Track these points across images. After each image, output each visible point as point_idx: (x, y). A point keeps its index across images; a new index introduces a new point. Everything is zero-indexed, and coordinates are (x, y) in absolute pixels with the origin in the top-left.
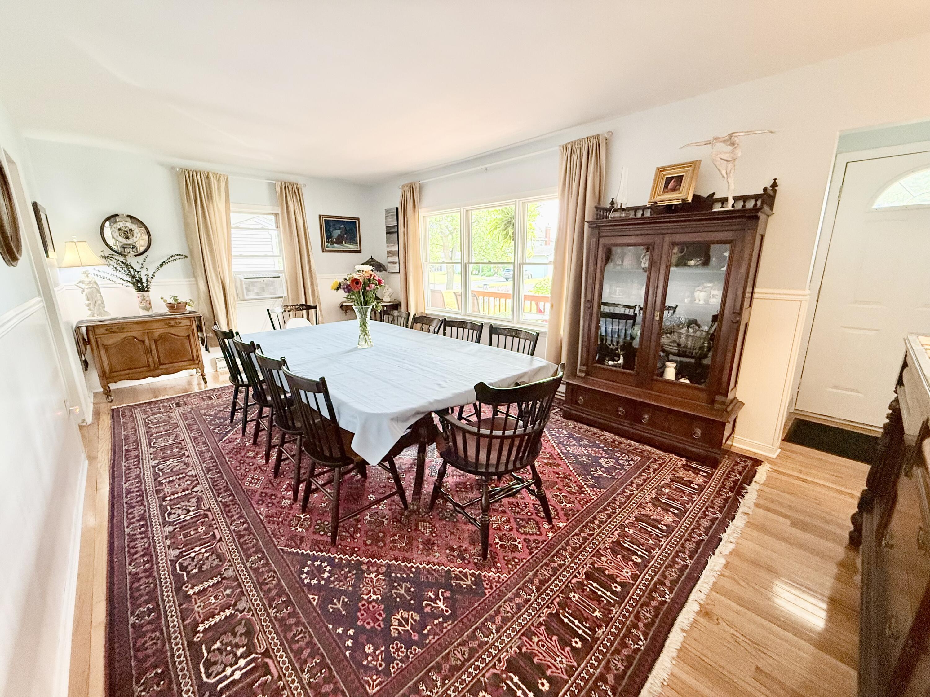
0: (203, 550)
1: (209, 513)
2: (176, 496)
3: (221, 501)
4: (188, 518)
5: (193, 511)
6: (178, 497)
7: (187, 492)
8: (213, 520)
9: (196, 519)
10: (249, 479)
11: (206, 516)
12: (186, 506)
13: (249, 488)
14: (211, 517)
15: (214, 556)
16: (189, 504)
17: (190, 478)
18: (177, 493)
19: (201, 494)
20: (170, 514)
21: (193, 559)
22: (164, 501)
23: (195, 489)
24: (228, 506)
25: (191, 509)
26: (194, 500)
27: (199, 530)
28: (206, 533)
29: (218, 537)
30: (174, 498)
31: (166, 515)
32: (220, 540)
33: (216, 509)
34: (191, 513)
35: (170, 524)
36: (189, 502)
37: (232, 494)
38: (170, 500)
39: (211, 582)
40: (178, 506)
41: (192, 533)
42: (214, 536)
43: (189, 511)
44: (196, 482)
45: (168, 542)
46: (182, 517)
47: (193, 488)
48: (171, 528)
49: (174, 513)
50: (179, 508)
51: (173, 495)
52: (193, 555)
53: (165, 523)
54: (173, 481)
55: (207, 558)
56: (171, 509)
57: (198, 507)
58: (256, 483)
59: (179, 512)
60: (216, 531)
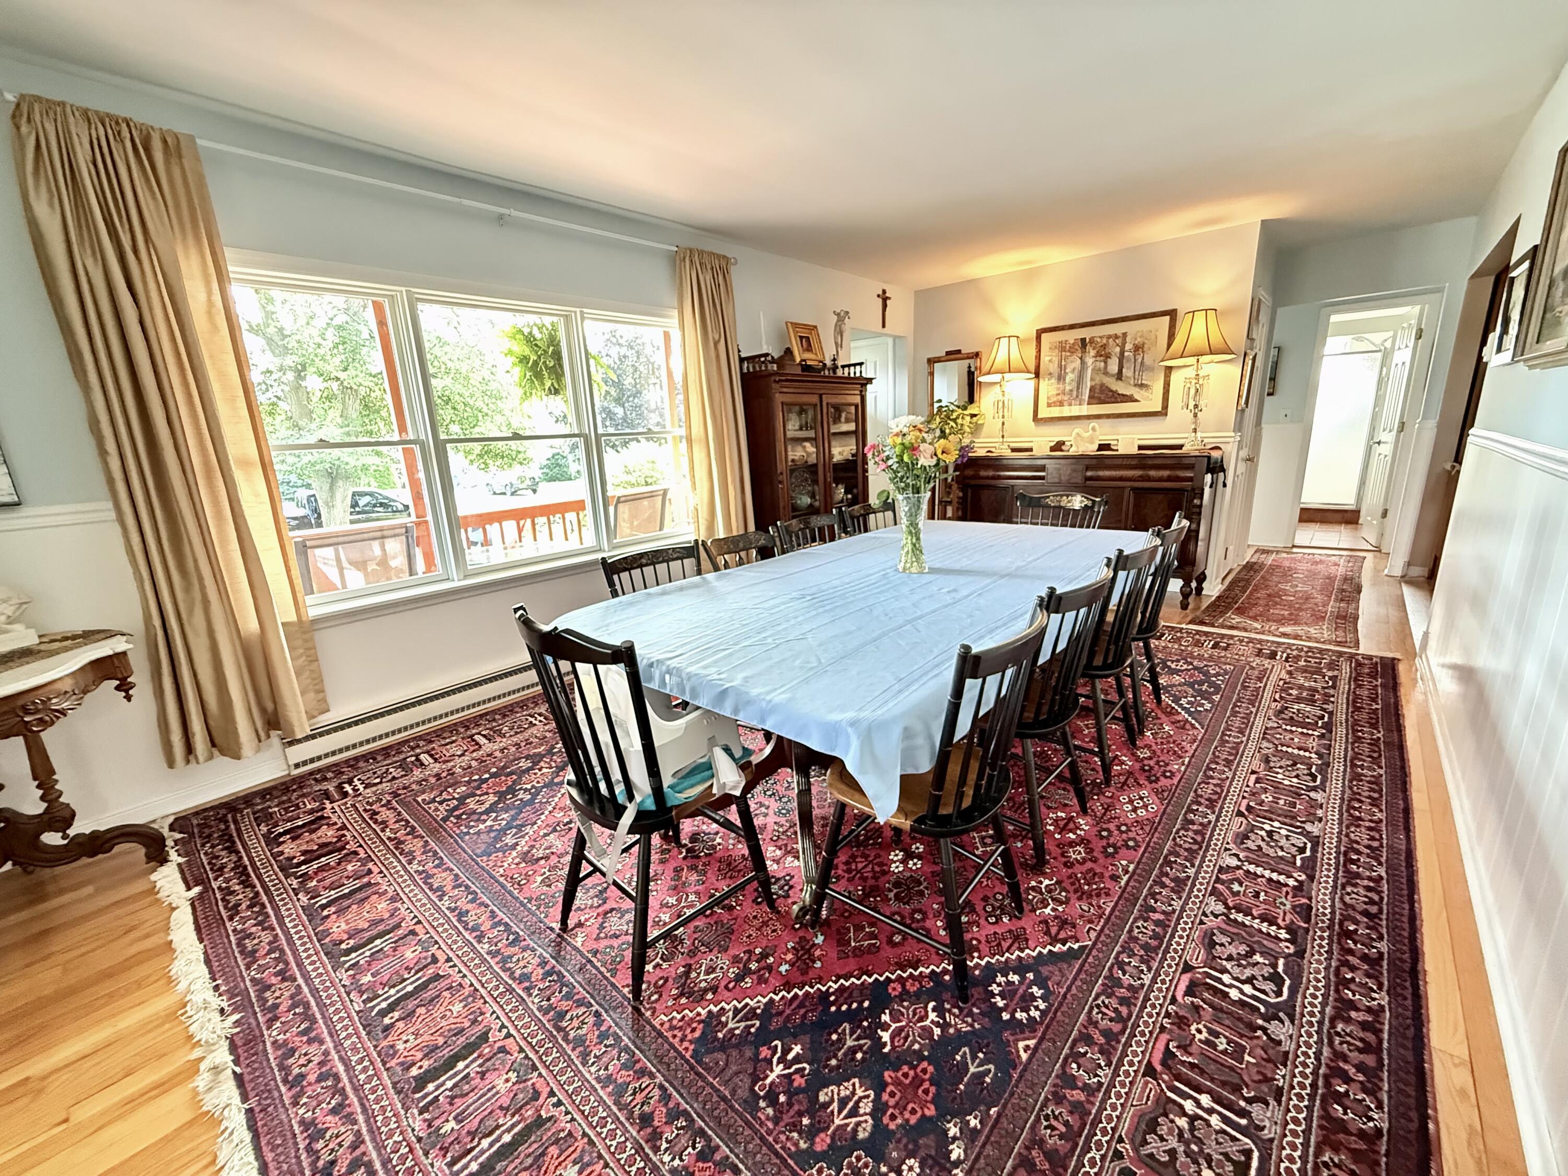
0: (1280, 776)
1: (1243, 809)
2: (1275, 876)
3: (1213, 813)
4: (1276, 824)
5: (1262, 829)
6: (1273, 871)
7: (1252, 868)
8: (1244, 797)
9: (1267, 814)
10: (1142, 813)
11: (1249, 808)
12: (1268, 844)
13: (1157, 801)
14: (1245, 802)
15: (1272, 764)
16: (1263, 844)
17: (1227, 893)
18: (1270, 880)
19: (1231, 846)
20: (1302, 850)
21: (1297, 776)
22: (1301, 883)
23: (1234, 862)
24: (1208, 800)
25: (1263, 833)
26: (1250, 844)
27: (1270, 799)
28: (1265, 791)
29: (1253, 777)
30: (1280, 874)
31: (1308, 853)
32: (1253, 772)
33: (1229, 807)
34: (1267, 827)
35: (1307, 834)
36: (1260, 848)
37: (1190, 810)
38: (1289, 876)
39: (1290, 750)
40: (1281, 853)
41: (1282, 802)
42: (1257, 781)
43: (1270, 834)
44: (1223, 877)
45: (1320, 813)
46: (1284, 832)
47: (1238, 868)
48: (1308, 827)
49: (1293, 845)
50: (1282, 848)
51: (1278, 882)
52: (1295, 780)
53: (1316, 842)
54: (1263, 919)
55: (1281, 767)
56: (1294, 857)
57: (1252, 829)
58: (1141, 798)
59: (1283, 842)
60: (1251, 784)
